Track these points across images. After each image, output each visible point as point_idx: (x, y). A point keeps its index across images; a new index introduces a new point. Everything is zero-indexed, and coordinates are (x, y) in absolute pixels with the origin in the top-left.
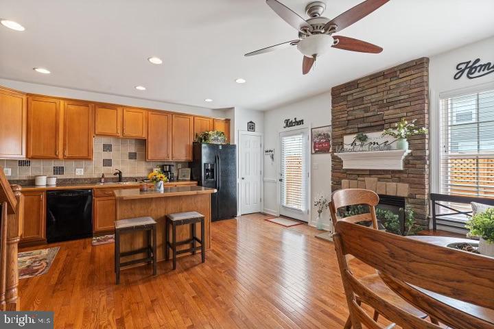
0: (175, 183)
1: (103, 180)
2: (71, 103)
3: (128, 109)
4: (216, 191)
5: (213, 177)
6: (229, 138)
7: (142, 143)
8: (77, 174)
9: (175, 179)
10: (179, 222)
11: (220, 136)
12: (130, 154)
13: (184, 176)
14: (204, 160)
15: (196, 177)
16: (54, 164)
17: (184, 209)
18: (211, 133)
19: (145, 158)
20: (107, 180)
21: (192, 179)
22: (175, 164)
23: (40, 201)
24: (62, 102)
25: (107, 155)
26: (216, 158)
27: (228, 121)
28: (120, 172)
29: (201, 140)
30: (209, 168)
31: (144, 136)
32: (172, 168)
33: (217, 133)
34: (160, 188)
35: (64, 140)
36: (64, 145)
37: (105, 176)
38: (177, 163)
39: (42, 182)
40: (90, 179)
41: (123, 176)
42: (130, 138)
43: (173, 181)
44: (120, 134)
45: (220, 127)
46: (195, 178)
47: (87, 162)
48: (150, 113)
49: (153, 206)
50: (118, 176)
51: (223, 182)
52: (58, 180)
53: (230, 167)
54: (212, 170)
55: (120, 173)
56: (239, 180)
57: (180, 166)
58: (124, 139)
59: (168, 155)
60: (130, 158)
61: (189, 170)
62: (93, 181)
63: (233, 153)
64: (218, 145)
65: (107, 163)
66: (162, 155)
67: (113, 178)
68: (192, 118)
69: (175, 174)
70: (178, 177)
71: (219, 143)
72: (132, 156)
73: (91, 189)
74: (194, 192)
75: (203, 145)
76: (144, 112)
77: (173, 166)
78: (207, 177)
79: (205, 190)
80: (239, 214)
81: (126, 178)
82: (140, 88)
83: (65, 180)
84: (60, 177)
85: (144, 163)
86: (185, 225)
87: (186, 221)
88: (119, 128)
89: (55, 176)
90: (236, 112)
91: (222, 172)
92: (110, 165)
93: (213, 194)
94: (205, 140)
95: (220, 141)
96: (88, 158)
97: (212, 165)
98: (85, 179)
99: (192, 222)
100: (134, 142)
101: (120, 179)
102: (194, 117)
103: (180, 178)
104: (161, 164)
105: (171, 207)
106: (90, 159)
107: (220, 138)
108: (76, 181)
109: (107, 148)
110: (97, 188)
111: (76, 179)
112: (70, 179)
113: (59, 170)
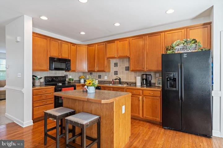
8: (105, 79)
12: (126, 67)
13: (159, 83)
16: (99, 74)
20: (114, 83)
24: (96, 45)
25: (115, 69)
28: (120, 78)
31: (128, 55)
36: (97, 64)
38: (156, 73)
41: (122, 80)
44: (116, 56)
48: (131, 39)
57: (158, 75)
60: (126, 70)
64: (182, 54)
83: (101, 81)
85: (133, 73)
89: (99, 79)
92: (117, 74)
96: (104, 71)
98: (107, 81)
101: (120, 83)
103: (156, 85)
109: (116, 65)
110: (102, 87)
111: (105, 81)
112: (103, 81)
113: (100, 77)
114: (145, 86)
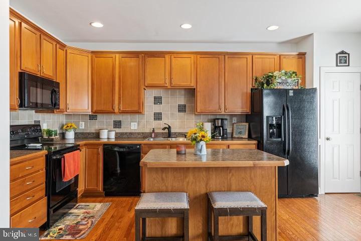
0: (229, 142)
1: (153, 135)
2: (125, 55)
3: (175, 55)
4: (287, 162)
5: (280, 136)
6: (304, 79)
7: (191, 92)
8: (132, 128)
9: (229, 136)
10: (224, 212)
11: (290, 77)
12: (179, 106)
13: (240, 133)
14: (267, 112)
15: (255, 134)
16: (114, 118)
17: (233, 187)
18: (276, 73)
19: (194, 111)
20: (157, 135)
21: (250, 137)
22: (228, 118)
23: (98, 154)
24: (117, 55)
25: (157, 108)
26: (284, 109)
27: (302, 56)
28: (169, 126)
29: (262, 84)
30: (274, 122)
31: (193, 85)
32: (226, 122)
33: (286, 74)
34: (201, 151)
35: (119, 95)
36: (119, 98)
37: (156, 131)
38: (232, 116)
39: (104, 135)
40: (143, 133)
41: (173, 131)
42: (179, 88)
43: (226, 139)
44: (168, 85)
45: (291, 65)
46: (254, 136)
47: (140, 116)
48: (199, 56)
49: (190, 177)
50: (166, 131)
51: (295, 143)
52: (116, 134)
53: (308, 123)
54: (279, 126)
55: (169, 128)
56: (321, 142)
57: (235, 120)
58: (173, 89)
59: (219, 106)
60: (179, 111)
61: (247, 124)
62: (145, 136)
63: (312, 101)
64: (287, 91)
65: (158, 116)
66: (213, 107)
67: (163, 133)
68: (250, 57)
69: (229, 131)
70: (232, 133)
71: (289, 87)
72: (182, 109)
73: (140, 145)
74: (250, 163)
75: (265, 92)
76: (192, 56)
77: (226, 119)
78: (271, 135)
79: (269, 159)
80: (321, 191)
81: (175, 133)
82: (186, 26)
83: (122, 134)
84: (118, 130)
85: (193, 116)
86: (235, 217)
87: (234, 212)
88: (167, 77)
89: (115, 129)
90: (316, 40)
91: (293, 128)
92: (160, 119)
93: (281, 169)
94: (268, 84)
95: (291, 84)
96: (138, 112)
97: (278, 119)
98: (139, 134)
99: (247, 214)
100: (183, 92)
101: (169, 135)
102: (253, 55)
103: (235, 135)
104: (213, 117)
105: (215, 181)
106: (141, 113)
107: (289, 80)
108: (130, 135)
109: (158, 100)
110: (145, 144)
111: (131, 134)
112: (126, 133)
113: (117, 124)
114: (220, 137)
